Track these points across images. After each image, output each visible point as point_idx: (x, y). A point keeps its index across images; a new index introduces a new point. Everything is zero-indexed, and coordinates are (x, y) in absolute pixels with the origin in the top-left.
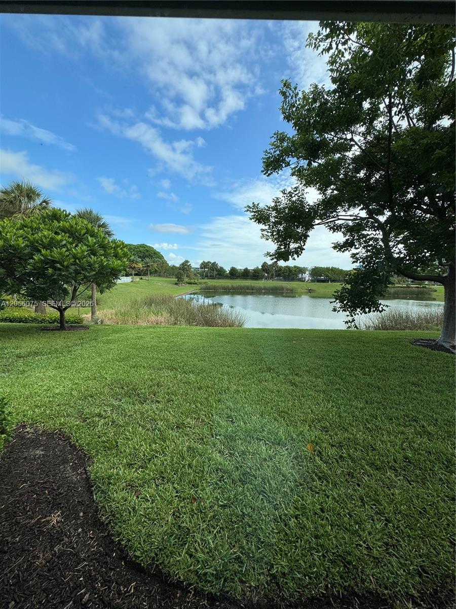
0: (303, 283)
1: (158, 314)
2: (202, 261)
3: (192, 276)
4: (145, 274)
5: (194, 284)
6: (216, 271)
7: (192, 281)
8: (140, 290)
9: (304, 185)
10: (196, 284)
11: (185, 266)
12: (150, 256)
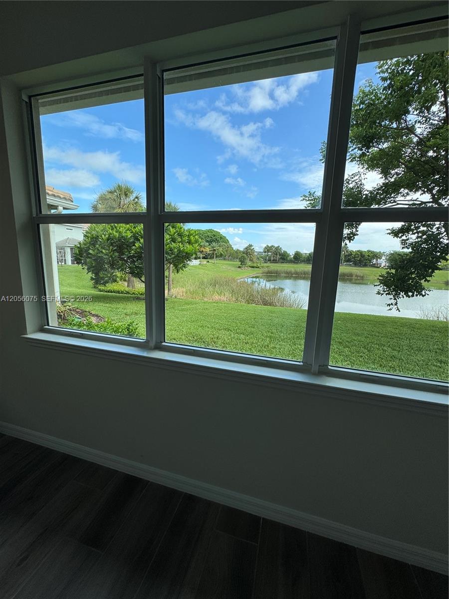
0: (377, 269)
1: (221, 294)
2: (265, 245)
3: (255, 260)
4: (212, 258)
5: (256, 267)
6: (280, 255)
7: (255, 265)
8: (206, 272)
9: (366, 169)
10: (258, 267)
11: (248, 251)
12: (217, 241)
